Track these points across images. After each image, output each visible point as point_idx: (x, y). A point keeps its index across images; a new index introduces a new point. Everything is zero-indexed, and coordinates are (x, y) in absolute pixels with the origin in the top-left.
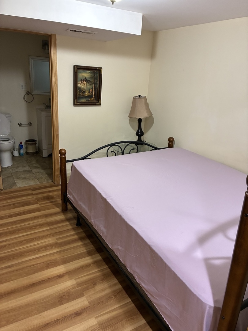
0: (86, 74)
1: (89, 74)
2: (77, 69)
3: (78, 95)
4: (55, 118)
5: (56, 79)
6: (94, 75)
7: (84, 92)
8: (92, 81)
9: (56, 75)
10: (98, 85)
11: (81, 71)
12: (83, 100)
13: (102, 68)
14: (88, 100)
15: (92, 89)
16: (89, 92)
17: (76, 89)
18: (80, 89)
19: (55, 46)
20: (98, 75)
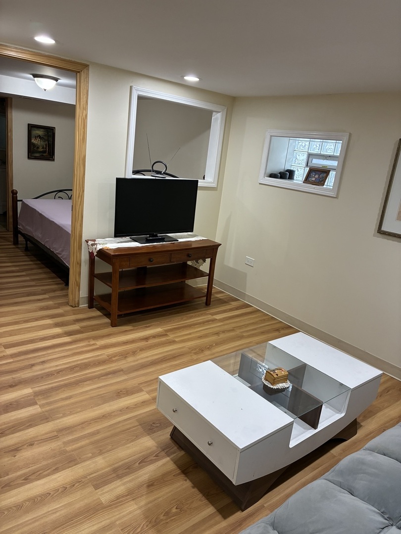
0: (40, 132)
1: (42, 132)
2: (31, 127)
3: (32, 149)
4: (9, 168)
5: (12, 135)
6: (48, 133)
7: (38, 148)
8: (46, 138)
9: (11, 131)
10: (51, 143)
11: (35, 129)
12: (37, 155)
13: (55, 128)
14: (42, 155)
15: (46, 145)
16: (43, 148)
17: (30, 144)
18: (34, 145)
19: (11, 107)
20: (51, 133)
